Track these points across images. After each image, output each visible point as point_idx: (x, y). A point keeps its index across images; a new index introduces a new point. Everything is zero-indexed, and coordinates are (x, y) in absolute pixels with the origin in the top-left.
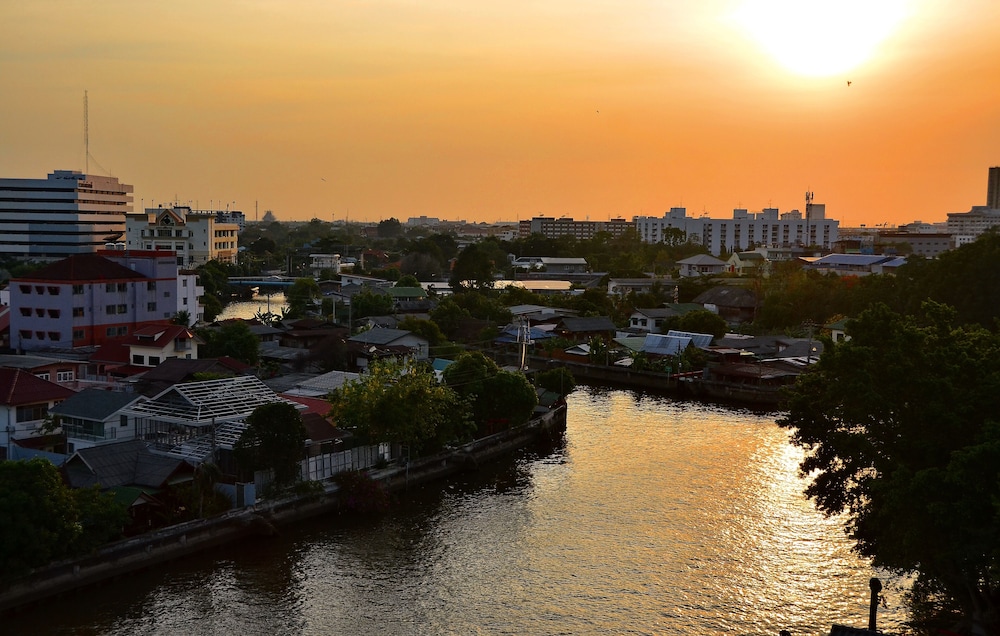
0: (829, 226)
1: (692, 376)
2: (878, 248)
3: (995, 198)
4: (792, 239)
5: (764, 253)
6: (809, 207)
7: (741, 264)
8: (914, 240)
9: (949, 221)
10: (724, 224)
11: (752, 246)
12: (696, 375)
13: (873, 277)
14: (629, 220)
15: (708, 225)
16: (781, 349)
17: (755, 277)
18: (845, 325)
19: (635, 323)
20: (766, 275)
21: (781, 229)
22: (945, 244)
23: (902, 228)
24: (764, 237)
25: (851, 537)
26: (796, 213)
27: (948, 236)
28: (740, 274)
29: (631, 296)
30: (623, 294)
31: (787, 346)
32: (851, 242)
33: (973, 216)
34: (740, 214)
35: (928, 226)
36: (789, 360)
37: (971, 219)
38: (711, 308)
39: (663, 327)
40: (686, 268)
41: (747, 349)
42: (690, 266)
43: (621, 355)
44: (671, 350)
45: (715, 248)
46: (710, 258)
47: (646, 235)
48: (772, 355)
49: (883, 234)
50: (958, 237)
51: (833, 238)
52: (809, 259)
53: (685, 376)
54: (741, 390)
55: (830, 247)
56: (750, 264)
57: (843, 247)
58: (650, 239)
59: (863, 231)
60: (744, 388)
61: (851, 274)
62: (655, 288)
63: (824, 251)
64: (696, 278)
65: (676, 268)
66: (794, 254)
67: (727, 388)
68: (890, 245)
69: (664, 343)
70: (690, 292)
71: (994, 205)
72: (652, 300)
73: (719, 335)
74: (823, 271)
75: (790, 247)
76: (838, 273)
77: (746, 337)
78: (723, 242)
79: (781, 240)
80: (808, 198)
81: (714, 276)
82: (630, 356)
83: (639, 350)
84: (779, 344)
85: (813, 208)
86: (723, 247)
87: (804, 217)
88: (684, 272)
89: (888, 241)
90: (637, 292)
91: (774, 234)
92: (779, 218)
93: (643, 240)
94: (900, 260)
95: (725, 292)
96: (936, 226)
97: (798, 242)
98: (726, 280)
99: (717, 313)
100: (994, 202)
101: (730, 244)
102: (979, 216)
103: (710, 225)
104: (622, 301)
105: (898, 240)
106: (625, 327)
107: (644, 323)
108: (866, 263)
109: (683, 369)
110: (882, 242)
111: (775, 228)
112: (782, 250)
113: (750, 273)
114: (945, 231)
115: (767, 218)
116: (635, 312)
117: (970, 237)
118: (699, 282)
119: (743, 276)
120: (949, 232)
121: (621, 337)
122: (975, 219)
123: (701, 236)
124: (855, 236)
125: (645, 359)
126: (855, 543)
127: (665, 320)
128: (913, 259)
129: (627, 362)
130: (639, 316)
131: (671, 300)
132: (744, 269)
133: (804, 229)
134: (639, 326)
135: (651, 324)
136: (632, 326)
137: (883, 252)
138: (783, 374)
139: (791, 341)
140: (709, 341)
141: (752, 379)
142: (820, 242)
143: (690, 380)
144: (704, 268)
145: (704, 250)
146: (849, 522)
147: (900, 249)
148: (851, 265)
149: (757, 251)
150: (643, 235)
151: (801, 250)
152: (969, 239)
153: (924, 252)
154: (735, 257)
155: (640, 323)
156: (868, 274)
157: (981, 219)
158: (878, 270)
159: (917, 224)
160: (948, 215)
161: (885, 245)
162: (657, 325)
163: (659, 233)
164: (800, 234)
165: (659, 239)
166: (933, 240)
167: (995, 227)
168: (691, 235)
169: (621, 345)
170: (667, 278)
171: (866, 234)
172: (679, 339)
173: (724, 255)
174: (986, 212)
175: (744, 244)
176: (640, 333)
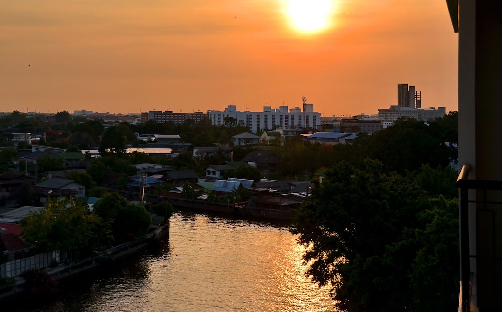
0: (316, 116)
1: (242, 205)
2: (342, 129)
3: (401, 101)
4: (296, 124)
5: (281, 132)
6: (305, 105)
7: (268, 138)
8: (362, 125)
9: (379, 114)
10: (258, 115)
11: (274, 127)
12: (244, 204)
13: (340, 145)
14: (205, 112)
15: (249, 116)
16: (292, 187)
17: (276, 145)
18: (325, 173)
19: (209, 173)
20: (282, 144)
21: (290, 118)
22: (377, 126)
23: (355, 117)
24: (281, 122)
25: (333, 299)
26: (298, 109)
27: (379, 122)
28: (268, 144)
29: (207, 158)
30: (202, 157)
31: (295, 186)
32: (328, 126)
33: (391, 111)
34: (267, 109)
35: (368, 117)
36: (296, 194)
37: (390, 113)
38: (252, 164)
39: (225, 175)
40: (237, 141)
41: (273, 188)
42: (240, 139)
43: (201, 193)
44: (229, 189)
45: (254, 129)
46: (251, 134)
47: (215, 121)
48: (287, 191)
49: (345, 121)
50: (384, 123)
51: (318, 123)
52: (305, 135)
53: (238, 205)
54: (270, 212)
55: (317, 129)
56: (273, 138)
57: (323, 128)
58: (217, 123)
59: (334, 119)
60: (272, 211)
61: (328, 143)
62: (220, 152)
63: (314, 131)
64: (243, 146)
65: (232, 140)
66: (297, 132)
67: (262, 211)
68: (349, 127)
69: (226, 185)
70: (240, 154)
71: (401, 105)
72: (218, 159)
73: (256, 179)
74: (313, 142)
75: (295, 128)
76: (321, 143)
77: (272, 181)
78: (258, 126)
79: (290, 124)
80: (303, 100)
81: (253, 145)
82: (207, 193)
83: (212, 189)
84: (290, 184)
85: (307, 106)
86: (258, 128)
87: (302, 111)
88: (236, 143)
89: (348, 125)
90: (210, 155)
91: (286, 121)
92: (289, 112)
93: (213, 124)
94: (354, 136)
95: (259, 155)
96: (373, 117)
97: (299, 125)
98: (260, 147)
99: (255, 167)
100: (401, 103)
101: (262, 126)
102: (394, 111)
103: (250, 115)
104: (201, 160)
105: (353, 125)
106: (204, 176)
107: (214, 173)
108: (336, 137)
109: (237, 200)
110: (344, 126)
111: (287, 117)
112: (290, 130)
113: (274, 143)
114: (377, 119)
115: (281, 111)
116: (208, 167)
117: (390, 123)
118: (245, 148)
119: (270, 145)
120: (379, 120)
121: (201, 182)
122: (392, 113)
123: (245, 122)
124: (330, 122)
125: (216, 195)
126: (335, 303)
127: (226, 171)
128: (360, 135)
129: (205, 197)
130: (211, 169)
131: (229, 159)
132: (270, 141)
133: (302, 118)
134: (211, 175)
135: (218, 174)
136: (207, 175)
137: (345, 131)
138: (293, 202)
139: (297, 183)
140: (251, 183)
141: (276, 206)
142: (311, 125)
143: (241, 207)
144: (248, 140)
145: (248, 130)
146: (332, 290)
147: (354, 129)
148: (328, 139)
149: (277, 130)
150: (213, 121)
151: (301, 130)
152: (390, 124)
153: (367, 131)
154: (265, 134)
155: (211, 173)
156: (338, 143)
157: (395, 113)
158: (343, 142)
159: (362, 116)
160: (378, 110)
161: (346, 127)
162: (222, 174)
163: (222, 120)
164: (300, 121)
165: (222, 123)
166: (367, 125)
167: (403, 117)
168: (240, 121)
169: (201, 187)
170: (227, 146)
171: (336, 121)
172: (234, 182)
173: (259, 133)
174: (397, 109)
175: (270, 127)
176: (212, 179)
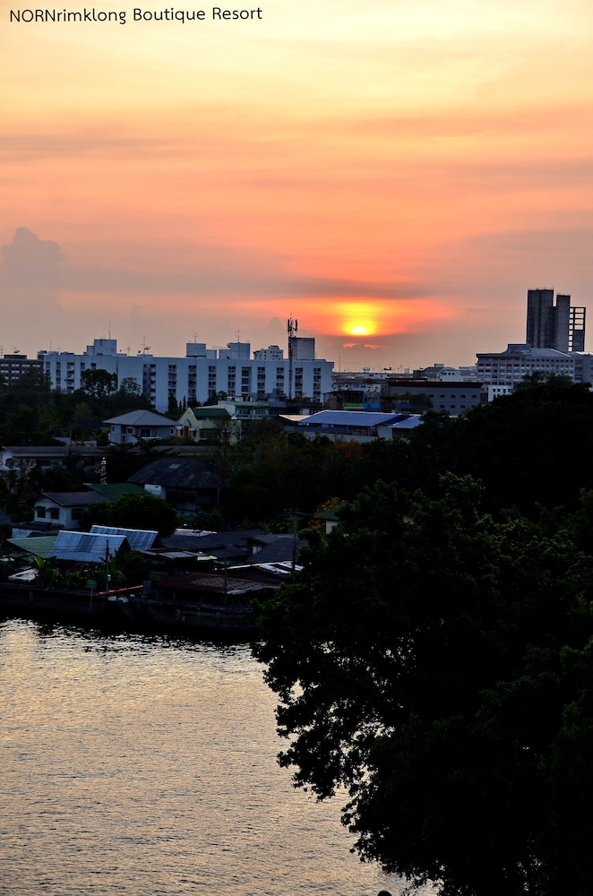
0: (320, 369)
1: (126, 594)
2: (386, 403)
3: (536, 333)
4: (269, 388)
5: (231, 409)
6: (293, 340)
7: (198, 425)
8: (436, 392)
9: (479, 364)
10: (172, 365)
11: (214, 398)
12: (132, 592)
13: (380, 443)
14: (32, 356)
15: (149, 367)
16: (255, 550)
17: (217, 443)
18: (337, 514)
19: (42, 514)
20: (233, 440)
21: (254, 374)
22: (474, 397)
23: (418, 373)
24: (231, 385)
25: (353, 829)
26: (275, 350)
27: (478, 385)
28: (197, 439)
29: (35, 473)
30: (23, 471)
31: (263, 545)
32: (349, 392)
33: (510, 358)
34: (196, 350)
35: (451, 371)
36: (267, 566)
37: (506, 362)
38: (154, 489)
39: (84, 520)
40: (118, 430)
41: (207, 551)
42: (124, 427)
43: (20, 564)
44: (95, 555)
45: (161, 402)
46: (154, 415)
47: (58, 380)
48: (243, 560)
49: (393, 381)
50: (491, 387)
51: (327, 387)
52: (293, 418)
53: (118, 595)
54: (199, 614)
55: (322, 401)
56: (209, 424)
57: (339, 400)
58: (64, 386)
59: (367, 377)
60: (203, 610)
61: (348, 439)
62: (71, 460)
63: (314, 407)
64: (131, 446)
65: (104, 430)
66: (272, 410)
67: (179, 611)
68: (402, 398)
69: (85, 545)
70: (125, 464)
71: (535, 343)
72: (67, 478)
73: (166, 528)
74: (311, 435)
75: (266, 400)
76: (331, 437)
77: (205, 533)
78: (172, 393)
79: (254, 389)
80: (290, 329)
81: (159, 443)
82: (34, 566)
83: (48, 556)
84: (252, 542)
85: (299, 344)
86: (172, 400)
87: (286, 356)
88: (114, 437)
89: (401, 391)
90: (44, 468)
91: (245, 381)
92: (252, 357)
93: (53, 387)
94: (414, 421)
95: (174, 466)
96: (465, 372)
97: (278, 392)
98: (177, 448)
99: (163, 498)
100: (536, 338)
101: (182, 394)
102: (517, 359)
103: (153, 366)
104: (22, 480)
105: (415, 391)
106: (25, 521)
107: (55, 514)
108: (370, 423)
109: (114, 584)
110: (392, 394)
111: (246, 372)
112: (255, 404)
113: (210, 438)
114: (474, 379)
115: (234, 356)
116: (42, 497)
117: (506, 387)
118: (137, 450)
119: (201, 443)
120: (480, 380)
121: (20, 537)
122: (512, 362)
123: (140, 382)
124: (349, 382)
125: (54, 568)
126: (356, 838)
127: (86, 509)
128: (430, 418)
129: (29, 575)
130: (47, 505)
131: (95, 479)
132: (203, 431)
133: (286, 374)
134: (47, 519)
135: (65, 516)
136: (37, 519)
137: (393, 407)
138: (258, 587)
139: (270, 538)
140: (151, 540)
141: (216, 596)
142: (308, 392)
143: (124, 600)
144: (145, 430)
145: (145, 403)
146: (349, 806)
147: (417, 403)
148: (350, 427)
149: (221, 405)
150: (53, 380)
151: (282, 404)
152: (505, 390)
153: (447, 409)
154: (189, 414)
155: (48, 515)
156: (373, 439)
157: (520, 362)
158: (386, 435)
159: (437, 369)
160: (478, 355)
161: (396, 398)
162: (74, 517)
163: (77, 376)
164: (280, 381)
165: (77, 385)
166: (448, 392)
167: (536, 374)
168: (125, 381)
169: (17, 549)
170: (91, 444)
171: (370, 382)
172: (108, 538)
173: (174, 411)
174: (525, 352)
175: (202, 396)
176: (50, 530)
